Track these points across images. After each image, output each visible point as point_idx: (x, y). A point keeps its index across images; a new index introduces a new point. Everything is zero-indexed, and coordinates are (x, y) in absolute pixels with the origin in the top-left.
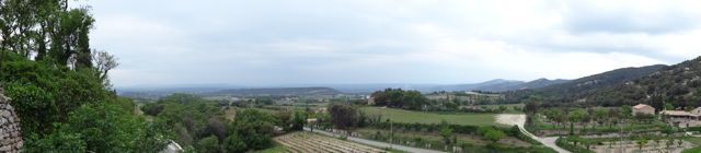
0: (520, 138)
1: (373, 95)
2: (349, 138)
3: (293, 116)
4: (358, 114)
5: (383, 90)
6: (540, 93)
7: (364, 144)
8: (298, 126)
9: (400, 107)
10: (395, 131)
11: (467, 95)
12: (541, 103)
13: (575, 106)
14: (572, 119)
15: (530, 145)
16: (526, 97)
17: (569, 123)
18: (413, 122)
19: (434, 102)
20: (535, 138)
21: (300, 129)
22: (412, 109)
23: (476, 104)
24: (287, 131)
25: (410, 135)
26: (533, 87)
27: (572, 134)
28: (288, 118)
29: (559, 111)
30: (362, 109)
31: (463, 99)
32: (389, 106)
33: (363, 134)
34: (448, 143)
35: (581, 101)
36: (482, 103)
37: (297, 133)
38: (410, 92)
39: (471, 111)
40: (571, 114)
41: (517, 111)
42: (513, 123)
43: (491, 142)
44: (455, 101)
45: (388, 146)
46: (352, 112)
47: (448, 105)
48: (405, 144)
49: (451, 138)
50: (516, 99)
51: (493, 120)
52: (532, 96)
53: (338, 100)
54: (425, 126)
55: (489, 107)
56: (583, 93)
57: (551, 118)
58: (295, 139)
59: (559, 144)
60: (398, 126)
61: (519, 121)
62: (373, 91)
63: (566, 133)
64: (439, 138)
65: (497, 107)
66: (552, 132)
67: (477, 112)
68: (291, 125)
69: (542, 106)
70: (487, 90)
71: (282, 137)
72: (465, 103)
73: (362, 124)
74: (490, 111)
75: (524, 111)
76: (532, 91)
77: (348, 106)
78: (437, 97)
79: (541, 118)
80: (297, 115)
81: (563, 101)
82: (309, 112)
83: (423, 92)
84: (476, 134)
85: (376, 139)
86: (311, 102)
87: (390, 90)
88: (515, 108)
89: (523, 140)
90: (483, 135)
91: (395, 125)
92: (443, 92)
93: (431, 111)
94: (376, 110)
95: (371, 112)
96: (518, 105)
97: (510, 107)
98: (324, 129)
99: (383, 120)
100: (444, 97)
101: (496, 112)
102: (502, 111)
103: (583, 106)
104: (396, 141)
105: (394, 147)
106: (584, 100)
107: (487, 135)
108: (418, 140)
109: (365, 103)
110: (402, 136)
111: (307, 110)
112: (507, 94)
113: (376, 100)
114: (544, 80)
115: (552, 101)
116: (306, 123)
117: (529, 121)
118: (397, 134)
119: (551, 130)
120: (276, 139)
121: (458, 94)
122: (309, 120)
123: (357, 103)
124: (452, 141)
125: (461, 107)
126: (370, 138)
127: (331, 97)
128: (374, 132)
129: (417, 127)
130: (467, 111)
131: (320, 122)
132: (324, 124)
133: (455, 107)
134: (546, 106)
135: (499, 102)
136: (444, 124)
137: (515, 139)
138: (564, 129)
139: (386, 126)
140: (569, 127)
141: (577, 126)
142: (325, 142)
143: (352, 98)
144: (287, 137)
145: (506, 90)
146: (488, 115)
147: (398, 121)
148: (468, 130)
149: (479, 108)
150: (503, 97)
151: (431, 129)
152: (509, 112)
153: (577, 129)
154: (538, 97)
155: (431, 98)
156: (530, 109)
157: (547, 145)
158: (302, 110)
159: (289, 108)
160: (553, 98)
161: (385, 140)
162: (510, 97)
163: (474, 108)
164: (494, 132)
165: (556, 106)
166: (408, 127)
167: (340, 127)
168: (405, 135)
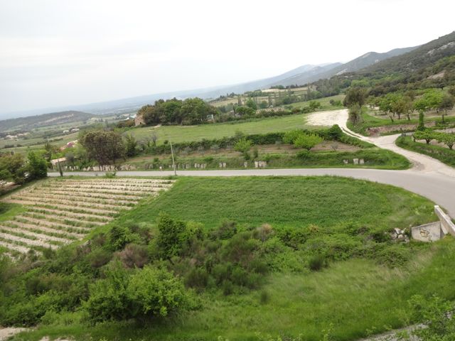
0: (342, 142)
1: (140, 112)
2: (119, 174)
3: (27, 162)
4: (125, 141)
5: (153, 104)
6: (367, 75)
7: (140, 178)
8: (39, 173)
9: (179, 123)
10: (177, 154)
11: (265, 94)
12: (369, 89)
13: (424, 87)
14: (421, 107)
15: (359, 149)
16: (347, 85)
17: (416, 113)
18: (200, 140)
19: (223, 110)
20: (363, 138)
21: (44, 176)
22: (194, 123)
23: (277, 105)
24: (22, 183)
25: (198, 156)
26: (356, 69)
27: (422, 128)
28: (18, 165)
29: (400, 97)
30: (129, 133)
31: (260, 100)
32: (165, 124)
33: (137, 165)
34: (247, 158)
35: (435, 77)
36: (285, 103)
37: (39, 184)
38: (189, 102)
39: (273, 114)
40: (419, 99)
41: (335, 105)
42: (331, 123)
43: (304, 151)
44: (250, 104)
45: (172, 173)
46: (116, 139)
47: (241, 111)
48: (192, 167)
49: (251, 153)
50: (331, 90)
51: (303, 122)
52: (355, 82)
53: (93, 127)
54: (214, 142)
55: (295, 106)
56: (437, 64)
57: (386, 108)
58: (38, 192)
59: (401, 143)
60: (180, 147)
61: (339, 118)
62: (141, 107)
63: (410, 128)
64: (235, 155)
65: (306, 104)
66: (390, 129)
67: (280, 114)
68: (27, 175)
69: (371, 93)
70: (290, 84)
71: (16, 195)
72: (263, 105)
73: (132, 152)
74: (297, 112)
75: (346, 105)
76: (354, 74)
77: (108, 133)
78: (226, 103)
79: (372, 111)
80: (32, 158)
81: (405, 82)
82: (50, 151)
83: (205, 98)
84: (283, 143)
85: (155, 168)
86: (50, 136)
87: (161, 101)
88: (332, 102)
89: (347, 143)
90: (292, 143)
91: (176, 146)
92: (232, 95)
93: (220, 121)
94: (148, 131)
95: (142, 135)
96: (335, 98)
97: (325, 101)
98: (81, 169)
99: (160, 142)
100: (235, 101)
101: (306, 111)
102: (314, 108)
103: (440, 84)
104: (181, 166)
105: (180, 173)
106: (441, 75)
107: (296, 142)
108: (210, 160)
109: (131, 125)
110: (187, 158)
111: (48, 147)
112: (318, 84)
113: (145, 118)
114: (373, 54)
115: (388, 84)
116: (51, 166)
117: (354, 118)
118: (180, 158)
119: (387, 125)
120: (7, 199)
121: (252, 95)
122: (54, 162)
123: (120, 126)
124: (252, 156)
125: (258, 112)
126: (147, 168)
127: (81, 124)
128: (150, 160)
129: (206, 145)
130: (266, 115)
131: (71, 161)
132: (77, 162)
133: (250, 113)
134: (376, 93)
135: (309, 97)
136: (239, 136)
137: (335, 143)
138: (409, 122)
139: (164, 149)
140: (417, 119)
141: (431, 116)
142: (85, 186)
143: (112, 120)
144: (24, 192)
145: (317, 80)
146: (296, 117)
147: (179, 140)
148: (271, 139)
149: (283, 108)
150: (313, 89)
151: (223, 144)
152: (323, 109)
153: (429, 121)
154: (365, 81)
155: (217, 105)
156: (354, 100)
157: (383, 147)
158: (40, 150)
159: (16, 151)
160: (388, 79)
161: (166, 167)
162: (324, 88)
163: (276, 110)
164: (306, 137)
165: (393, 91)
166: (194, 147)
167: (103, 162)
168: (191, 157)
